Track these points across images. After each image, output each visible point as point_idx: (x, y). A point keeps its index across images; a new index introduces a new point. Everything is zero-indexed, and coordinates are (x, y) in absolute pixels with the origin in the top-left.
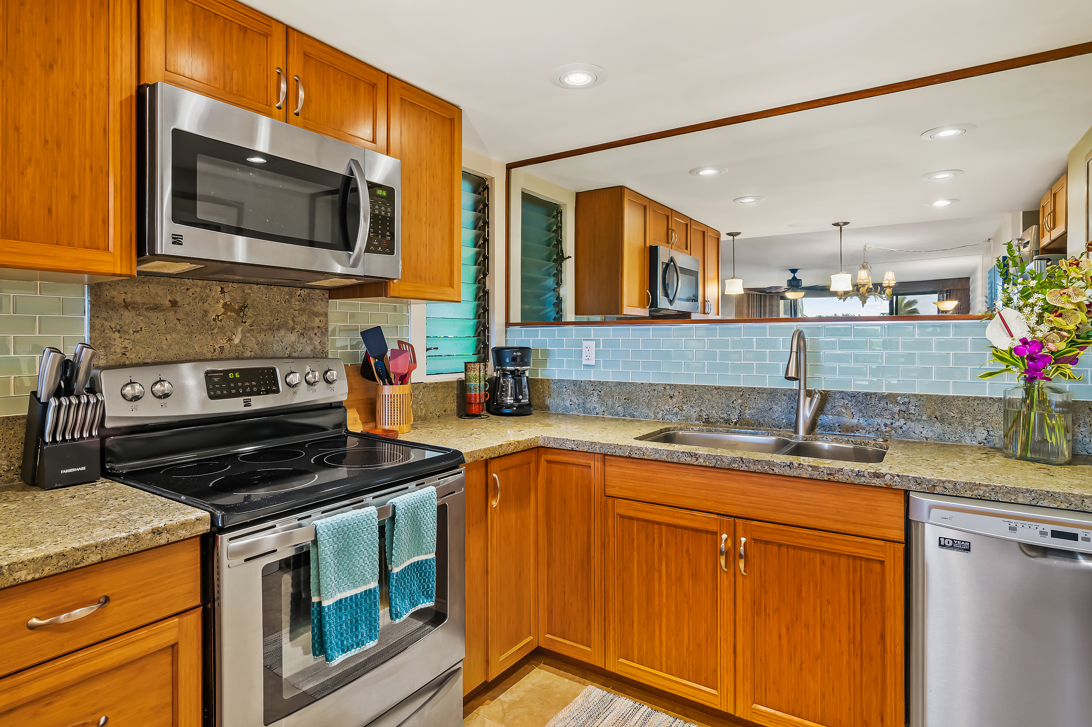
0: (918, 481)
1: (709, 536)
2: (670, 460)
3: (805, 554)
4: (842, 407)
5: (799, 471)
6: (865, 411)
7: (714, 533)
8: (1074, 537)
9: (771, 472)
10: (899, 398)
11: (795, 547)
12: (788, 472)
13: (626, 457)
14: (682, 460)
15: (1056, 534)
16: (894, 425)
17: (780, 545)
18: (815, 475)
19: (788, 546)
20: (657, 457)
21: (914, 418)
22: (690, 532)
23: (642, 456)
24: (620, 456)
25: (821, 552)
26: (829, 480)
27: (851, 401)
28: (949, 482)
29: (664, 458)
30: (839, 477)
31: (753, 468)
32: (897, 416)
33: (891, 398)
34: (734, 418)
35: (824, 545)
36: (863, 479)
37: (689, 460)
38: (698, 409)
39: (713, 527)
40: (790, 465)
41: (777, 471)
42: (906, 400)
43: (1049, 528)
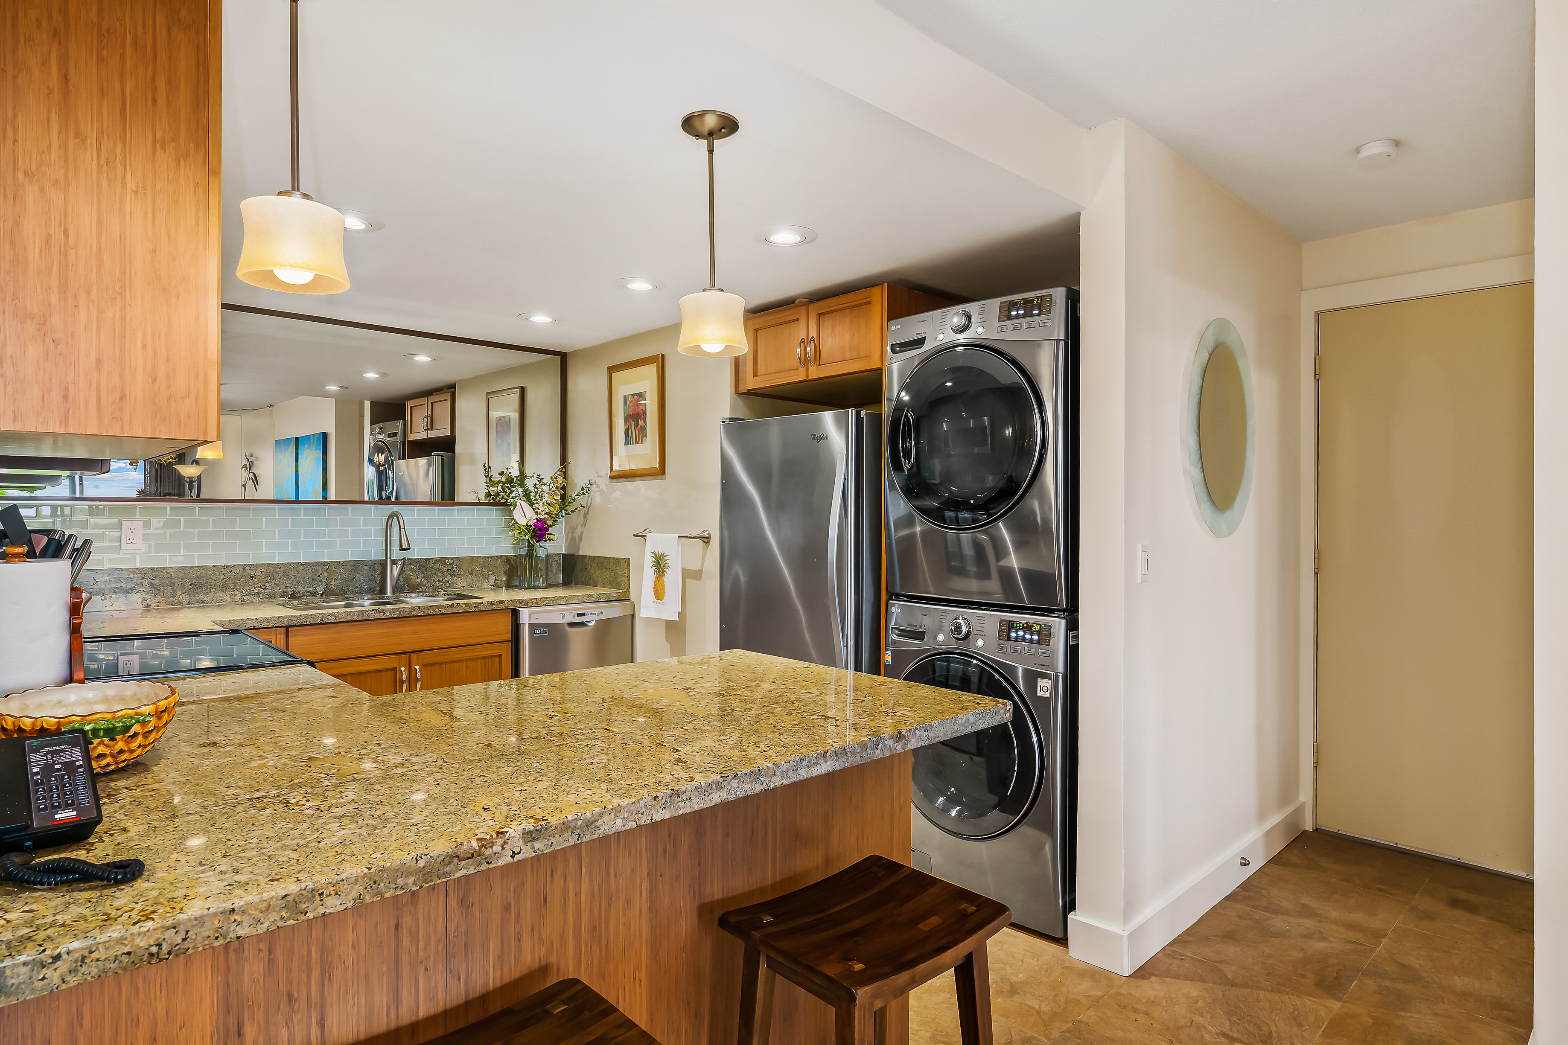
0: (520, 601)
1: (389, 673)
2: (360, 619)
3: (457, 665)
4: (409, 570)
5: (457, 609)
6: (425, 572)
7: (395, 669)
8: (584, 614)
9: (440, 613)
10: (447, 561)
11: (450, 662)
12: (451, 611)
13: (318, 624)
14: (372, 617)
15: (579, 615)
16: (444, 580)
17: (440, 664)
18: (468, 609)
19: (446, 663)
20: (348, 618)
21: (456, 574)
22: (373, 674)
23: (334, 620)
24: (311, 625)
25: (466, 660)
26: (475, 611)
27: (416, 566)
28: (534, 599)
29: (355, 618)
30: (481, 608)
31: (427, 612)
32: (446, 574)
33: (442, 561)
34: (320, 590)
35: (470, 655)
36: (494, 606)
37: (377, 615)
38: (283, 586)
39: (393, 665)
40: (452, 606)
41: (443, 611)
42: (451, 562)
43: (576, 613)
